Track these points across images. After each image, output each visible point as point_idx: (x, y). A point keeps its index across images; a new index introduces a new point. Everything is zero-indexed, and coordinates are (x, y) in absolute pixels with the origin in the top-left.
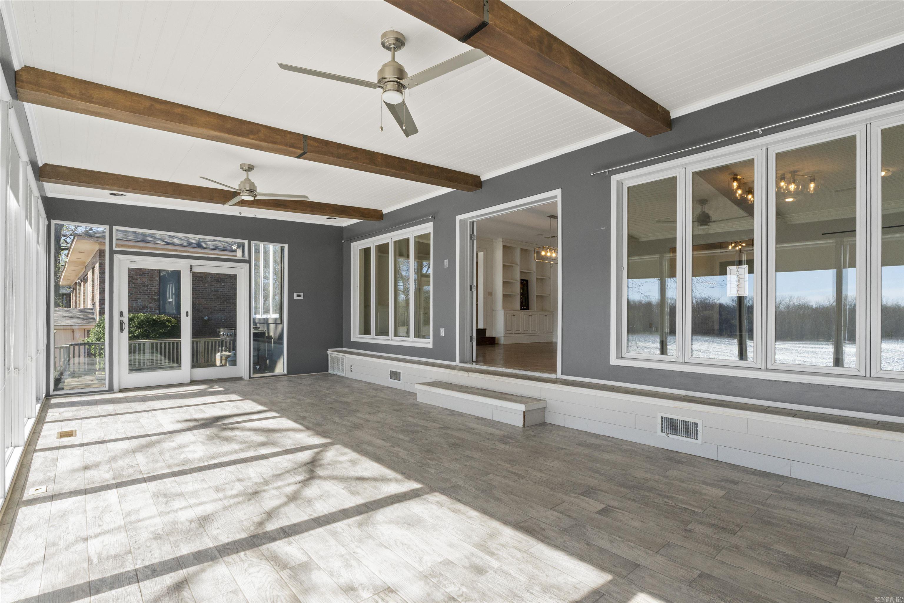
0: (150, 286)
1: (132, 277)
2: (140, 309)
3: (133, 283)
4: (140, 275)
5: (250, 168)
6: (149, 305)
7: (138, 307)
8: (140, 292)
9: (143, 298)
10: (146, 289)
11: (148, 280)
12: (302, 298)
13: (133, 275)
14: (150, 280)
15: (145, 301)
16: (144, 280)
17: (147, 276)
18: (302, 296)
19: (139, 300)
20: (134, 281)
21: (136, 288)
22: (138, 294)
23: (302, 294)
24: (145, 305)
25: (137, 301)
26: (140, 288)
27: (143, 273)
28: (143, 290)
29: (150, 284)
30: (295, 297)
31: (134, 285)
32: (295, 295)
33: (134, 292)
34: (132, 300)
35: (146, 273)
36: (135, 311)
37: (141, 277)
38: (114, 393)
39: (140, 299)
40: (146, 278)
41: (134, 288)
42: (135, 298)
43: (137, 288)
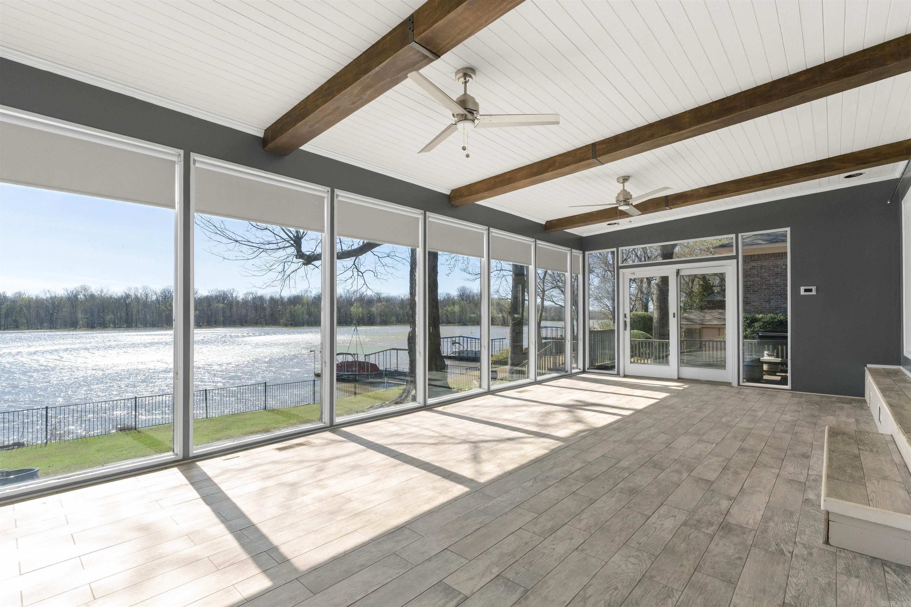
0: (784, 286)
1: (765, 278)
2: (773, 310)
3: (766, 285)
4: (773, 276)
5: (625, 179)
6: (782, 306)
7: (771, 307)
8: (773, 293)
9: (776, 299)
10: (779, 289)
11: (781, 280)
12: (814, 293)
13: (766, 276)
14: (783, 280)
15: (778, 301)
16: (777, 281)
17: (781, 276)
18: (813, 290)
19: (772, 301)
20: (767, 282)
21: (769, 289)
22: (771, 295)
23: (814, 288)
24: (779, 305)
25: (770, 301)
26: (773, 289)
27: (776, 274)
28: (776, 291)
29: (783, 284)
30: (802, 292)
31: (767, 287)
32: (802, 289)
33: (767, 293)
34: (765, 302)
35: (779, 273)
36: (768, 312)
37: (774, 277)
38: (620, 377)
39: (773, 299)
40: (779, 278)
41: (767, 289)
42: (768, 299)
43: (771, 289)
